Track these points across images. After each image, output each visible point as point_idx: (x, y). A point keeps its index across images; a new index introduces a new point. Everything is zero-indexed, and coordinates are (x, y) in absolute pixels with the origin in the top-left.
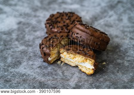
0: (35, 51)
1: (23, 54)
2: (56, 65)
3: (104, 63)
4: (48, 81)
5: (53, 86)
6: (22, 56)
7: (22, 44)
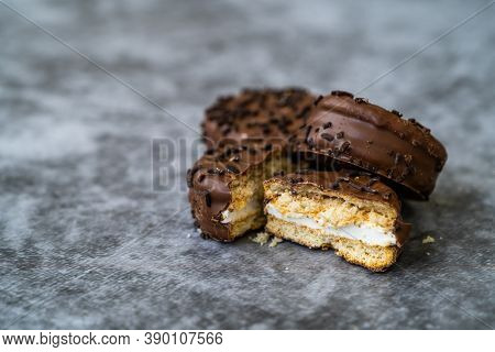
0: (166, 210)
1: (122, 218)
2: (249, 247)
3: (430, 239)
4: (224, 289)
5: (246, 303)
6: (120, 225)
7: (116, 193)
